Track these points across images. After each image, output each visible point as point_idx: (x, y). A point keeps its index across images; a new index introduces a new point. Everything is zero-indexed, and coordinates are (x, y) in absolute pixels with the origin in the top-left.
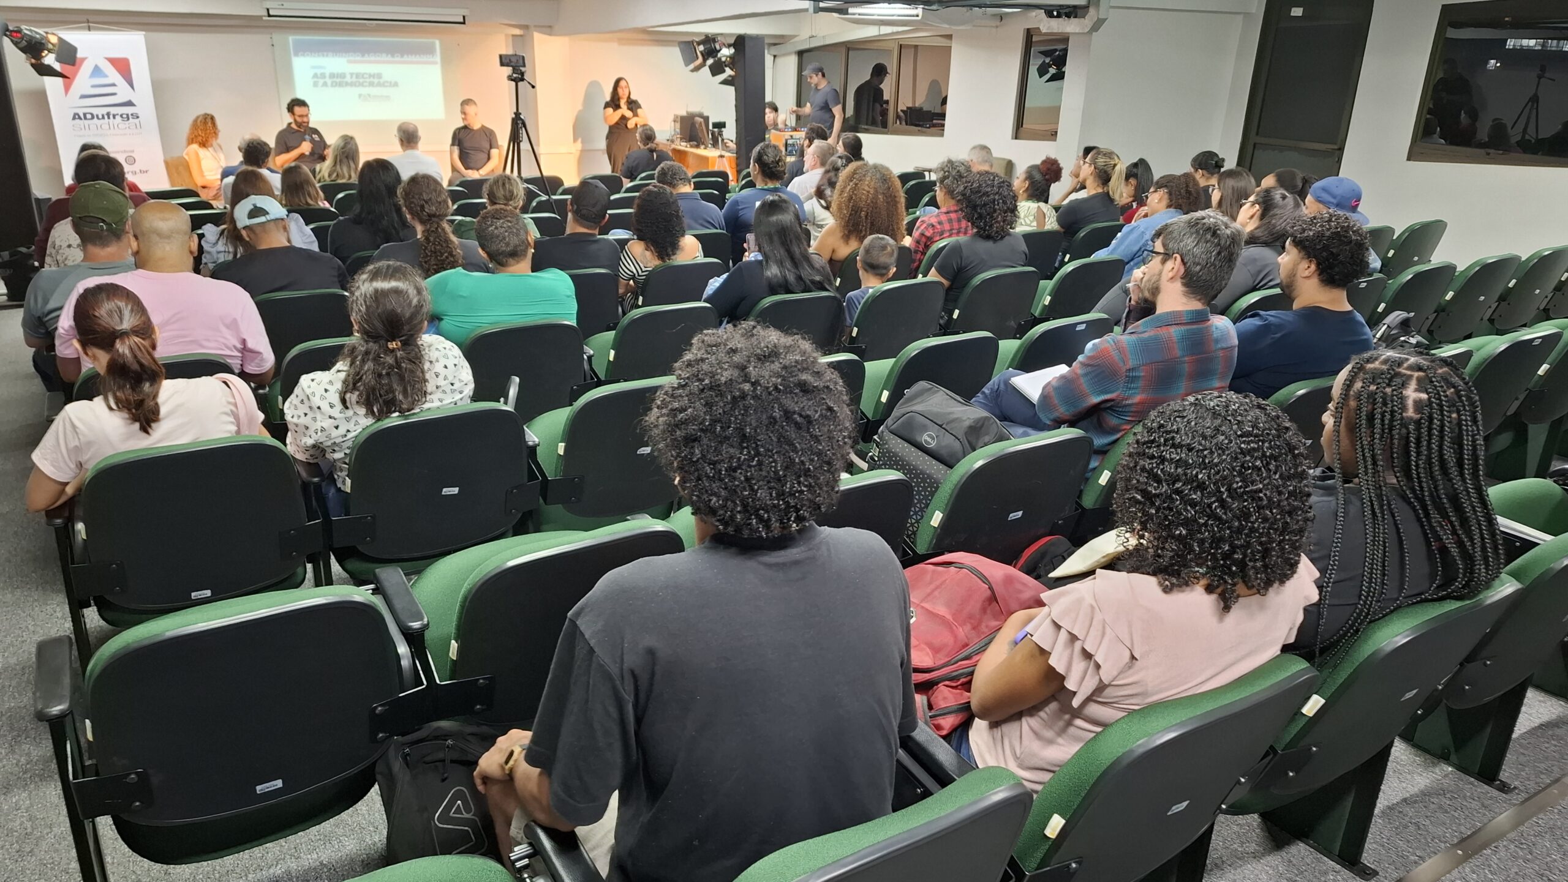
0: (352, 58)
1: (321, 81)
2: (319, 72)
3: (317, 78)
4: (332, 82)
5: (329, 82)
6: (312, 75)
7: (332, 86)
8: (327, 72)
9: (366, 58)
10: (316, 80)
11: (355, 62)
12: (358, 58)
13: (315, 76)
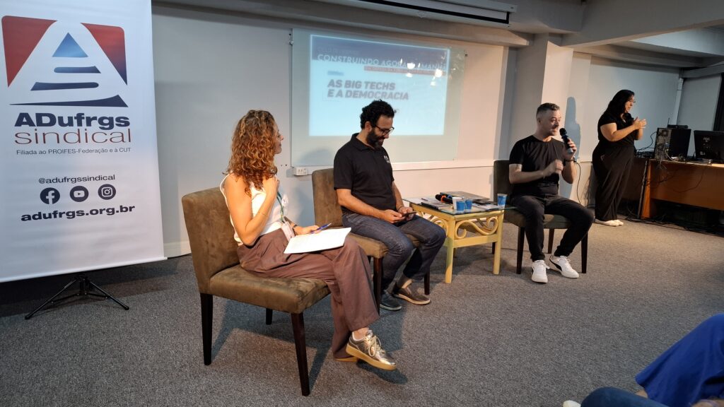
0: (369, 65)
1: (336, 90)
2: (336, 78)
3: (333, 86)
4: (347, 92)
5: (344, 90)
6: (328, 82)
7: (347, 96)
8: (344, 79)
9: (384, 65)
10: (331, 88)
11: (371, 69)
12: (376, 65)
13: (332, 83)
